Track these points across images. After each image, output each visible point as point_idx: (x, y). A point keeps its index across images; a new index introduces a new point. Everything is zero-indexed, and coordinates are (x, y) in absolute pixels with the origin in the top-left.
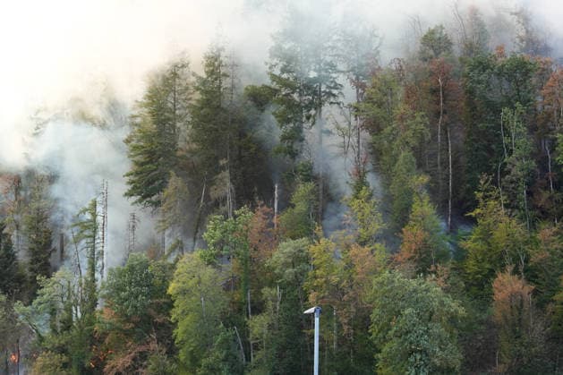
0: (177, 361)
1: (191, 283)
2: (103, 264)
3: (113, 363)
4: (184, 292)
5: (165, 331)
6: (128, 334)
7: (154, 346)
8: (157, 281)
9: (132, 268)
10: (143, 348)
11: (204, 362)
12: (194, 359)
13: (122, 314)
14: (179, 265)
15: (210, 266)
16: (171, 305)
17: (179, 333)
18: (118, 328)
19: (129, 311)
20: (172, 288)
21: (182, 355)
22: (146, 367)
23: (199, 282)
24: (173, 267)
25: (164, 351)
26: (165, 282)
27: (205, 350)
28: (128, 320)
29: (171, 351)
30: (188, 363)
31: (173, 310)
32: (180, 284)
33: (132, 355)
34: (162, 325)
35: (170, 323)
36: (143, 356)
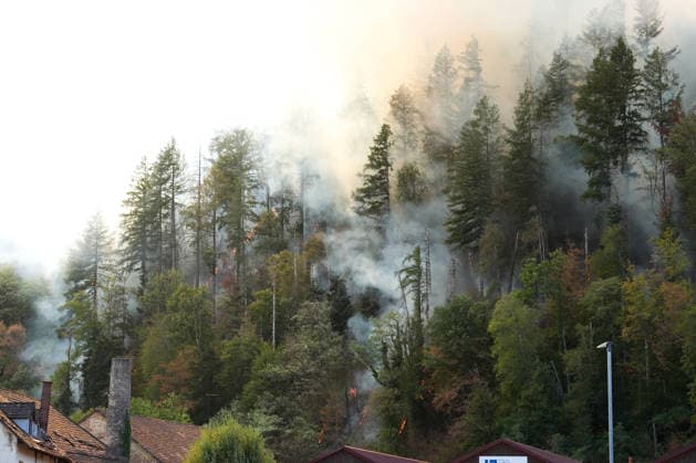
0: (498, 393)
1: (509, 320)
2: (428, 305)
3: (440, 396)
4: (504, 330)
5: (486, 367)
6: (454, 369)
7: (476, 379)
8: (477, 321)
9: (455, 309)
10: (467, 382)
11: (524, 394)
12: (515, 393)
13: (447, 351)
14: (497, 305)
15: (526, 305)
16: (491, 342)
17: (500, 367)
18: (443, 364)
19: (453, 349)
20: (492, 326)
21: (503, 388)
22: (471, 398)
23: (517, 321)
24: (492, 307)
25: (487, 383)
26: (485, 321)
27: (524, 383)
28: (453, 356)
29: (493, 385)
30: (509, 395)
31: (494, 346)
32: (499, 323)
33: (458, 388)
34: (483, 360)
35: (491, 358)
36: (467, 389)
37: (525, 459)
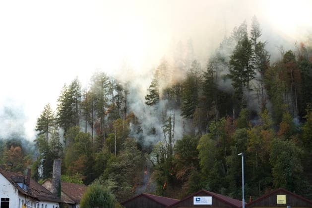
0: (201, 172)
1: (205, 145)
2: (174, 139)
3: (179, 174)
4: (202, 148)
5: (196, 162)
6: (184, 163)
7: (193, 167)
8: (193, 145)
9: (184, 140)
10: (188, 169)
11: (210, 173)
12: (207, 172)
13: (181, 157)
15: (211, 139)
16: (198, 153)
17: (201, 163)
18: (180, 162)
19: (184, 156)
20: (198, 147)
21: (203, 171)
22: (190, 175)
23: (208, 145)
24: (199, 139)
25: (196, 169)
26: (196, 145)
27: (211, 169)
28: (183, 159)
29: (199, 169)
30: (205, 173)
31: (199, 155)
32: (201, 146)
33: (185, 171)
34: (195, 160)
35: (198, 159)
36: (189, 171)
37: (211, 197)
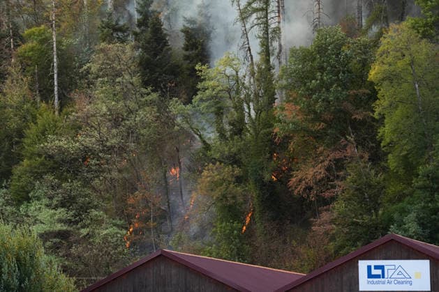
0: (385, 169)
1: (400, 64)
2: (280, 45)
3: (300, 175)
4: (391, 78)
5: (367, 131)
6: (318, 136)
7: (352, 151)
8: (354, 64)
9: (321, 49)
10: (338, 155)
11: (421, 170)
12: (409, 167)
13: (310, 110)
14: (384, 41)
15: (425, 40)
16: (373, 96)
17: (386, 132)
18: (304, 129)
19: (318, 107)
20: (374, 73)
21: (392, 162)
22: (344, 178)
23: (412, 63)
24: (376, 44)
25: (367, 156)
26: (365, 65)
27: (423, 154)
28: (318, 118)
29: (377, 157)
30: (401, 171)
31: (378, 102)
32: (386, 67)
33: (326, 163)
34: (363, 123)
35: (374, 119)
36: (339, 164)
